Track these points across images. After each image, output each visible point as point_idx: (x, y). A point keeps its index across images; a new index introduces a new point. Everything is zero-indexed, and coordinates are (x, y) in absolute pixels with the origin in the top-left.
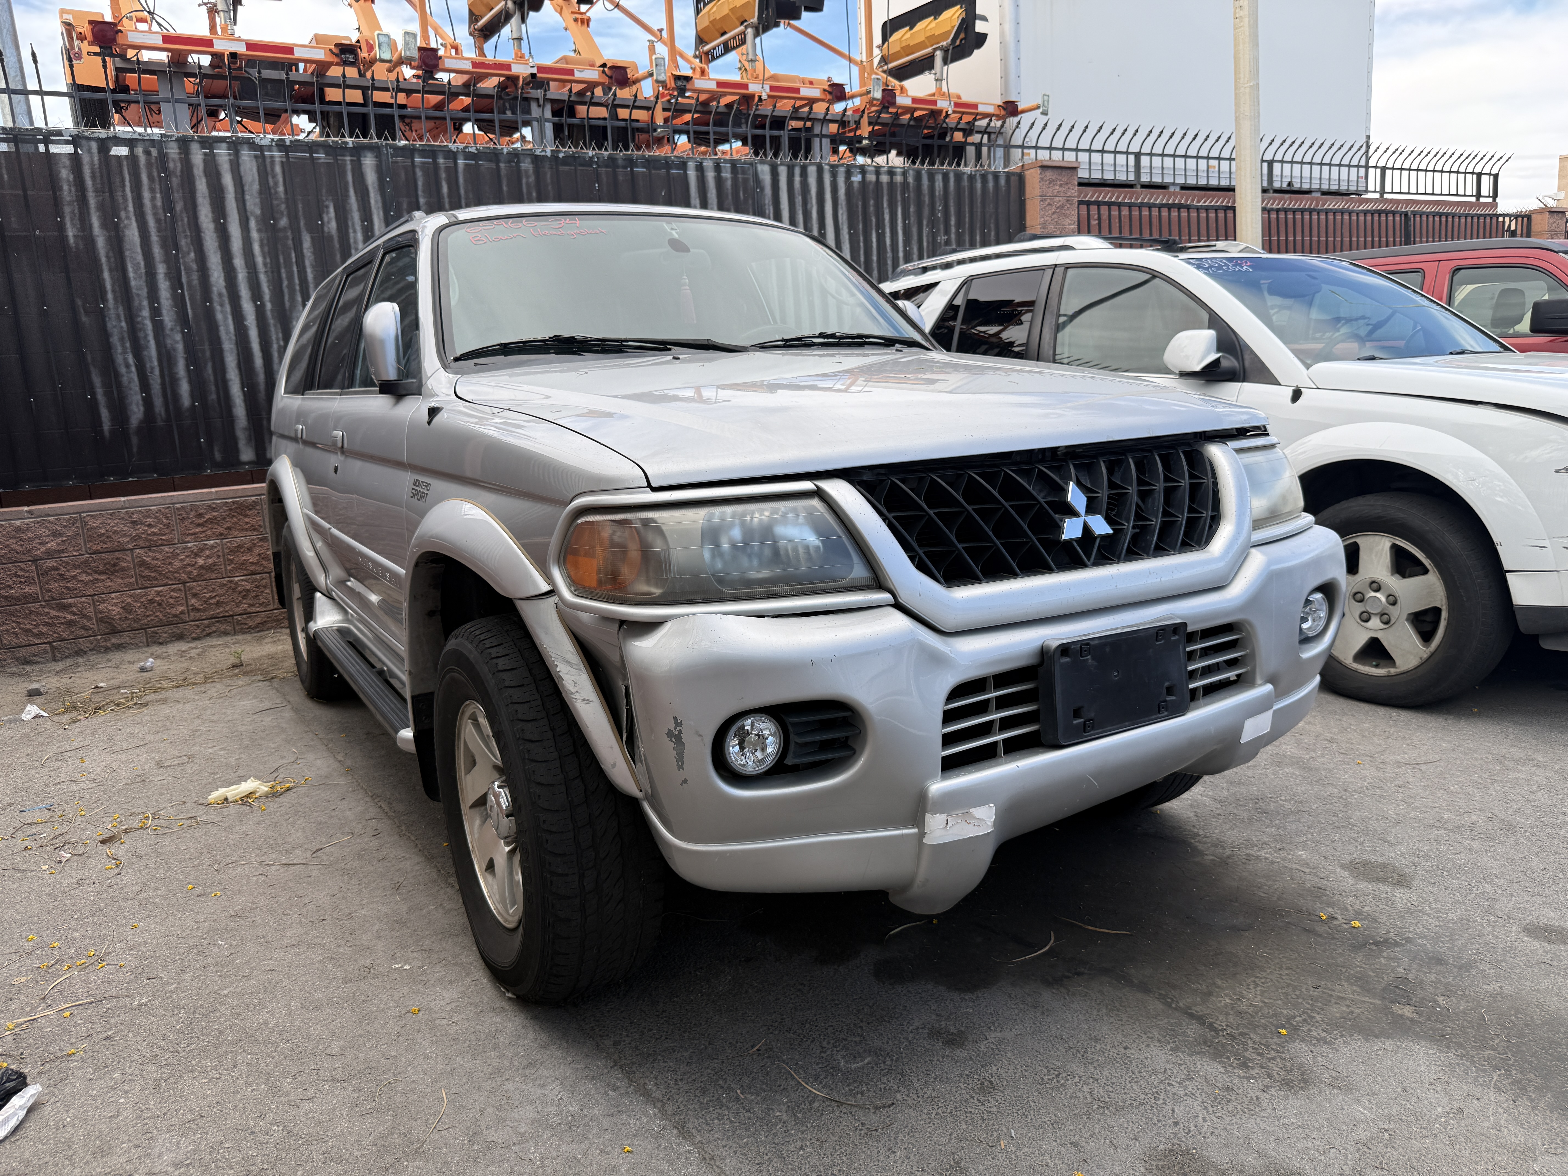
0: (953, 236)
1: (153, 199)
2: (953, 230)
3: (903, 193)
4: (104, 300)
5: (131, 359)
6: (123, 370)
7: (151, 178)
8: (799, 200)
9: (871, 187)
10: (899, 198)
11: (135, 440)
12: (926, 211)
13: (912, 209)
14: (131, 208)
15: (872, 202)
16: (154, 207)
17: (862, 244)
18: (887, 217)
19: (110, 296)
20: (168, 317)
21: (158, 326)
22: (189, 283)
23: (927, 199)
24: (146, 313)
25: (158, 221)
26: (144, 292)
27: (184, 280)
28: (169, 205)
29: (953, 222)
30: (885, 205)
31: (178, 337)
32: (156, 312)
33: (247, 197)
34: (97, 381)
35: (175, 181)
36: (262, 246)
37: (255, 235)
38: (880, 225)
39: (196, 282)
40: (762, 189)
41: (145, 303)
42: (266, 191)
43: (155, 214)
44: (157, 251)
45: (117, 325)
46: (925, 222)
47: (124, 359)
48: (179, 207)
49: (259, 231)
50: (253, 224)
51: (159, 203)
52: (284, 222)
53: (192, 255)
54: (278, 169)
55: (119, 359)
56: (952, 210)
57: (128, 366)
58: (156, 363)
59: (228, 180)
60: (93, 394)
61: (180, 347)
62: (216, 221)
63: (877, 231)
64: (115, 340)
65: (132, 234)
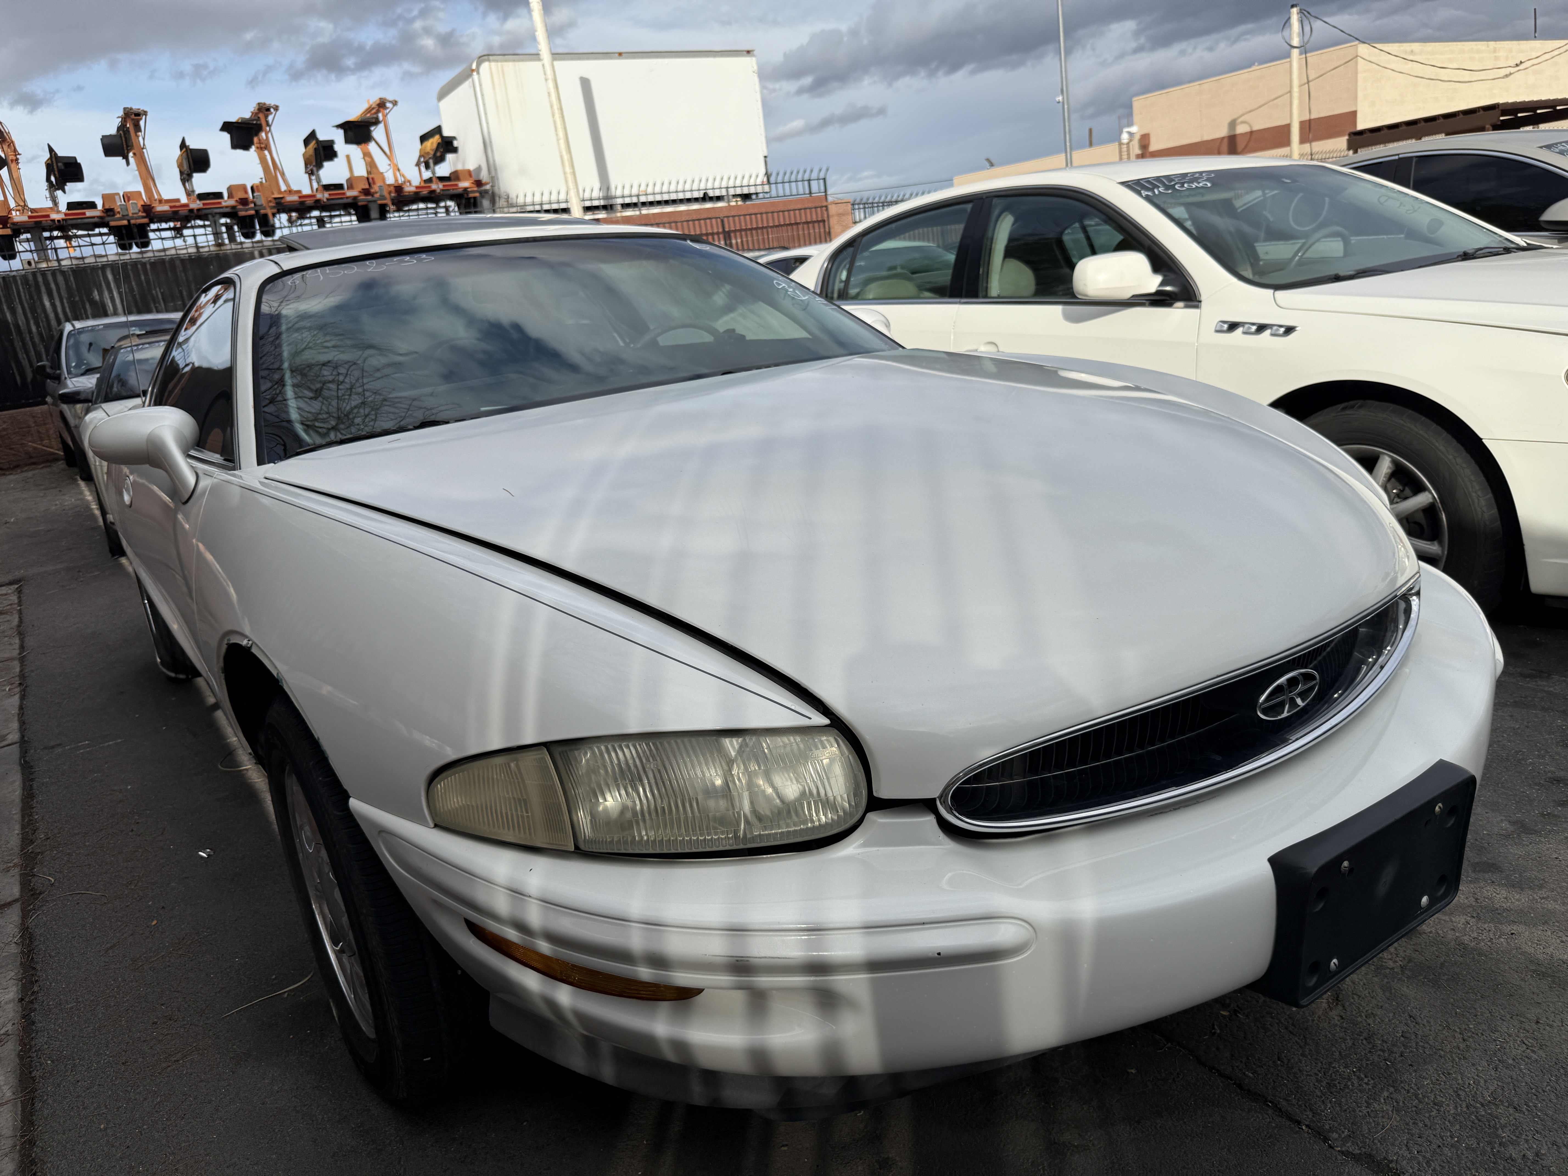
1: (25, 296)
4: (12, 336)
5: (25, 356)
6: (22, 361)
7: (23, 288)
11: (30, 386)
14: (17, 300)
16: (26, 299)
19: (14, 334)
20: (37, 339)
21: (34, 343)
22: (43, 326)
24: (28, 339)
25: (28, 304)
26: (27, 331)
27: (41, 324)
28: (31, 297)
31: (42, 346)
32: (32, 338)
33: (62, 291)
34: (14, 366)
35: (33, 289)
36: (70, 308)
37: (66, 305)
39: (45, 325)
41: (28, 335)
42: (68, 288)
43: (27, 302)
44: (29, 315)
45: (18, 345)
47: (22, 356)
48: (36, 298)
49: (68, 303)
50: (65, 301)
51: (28, 297)
52: (77, 299)
53: (43, 315)
54: (72, 278)
55: (20, 356)
57: (24, 359)
58: (34, 357)
59: (53, 286)
60: (13, 371)
61: (43, 350)
62: (50, 301)
64: (18, 349)
65: (19, 310)
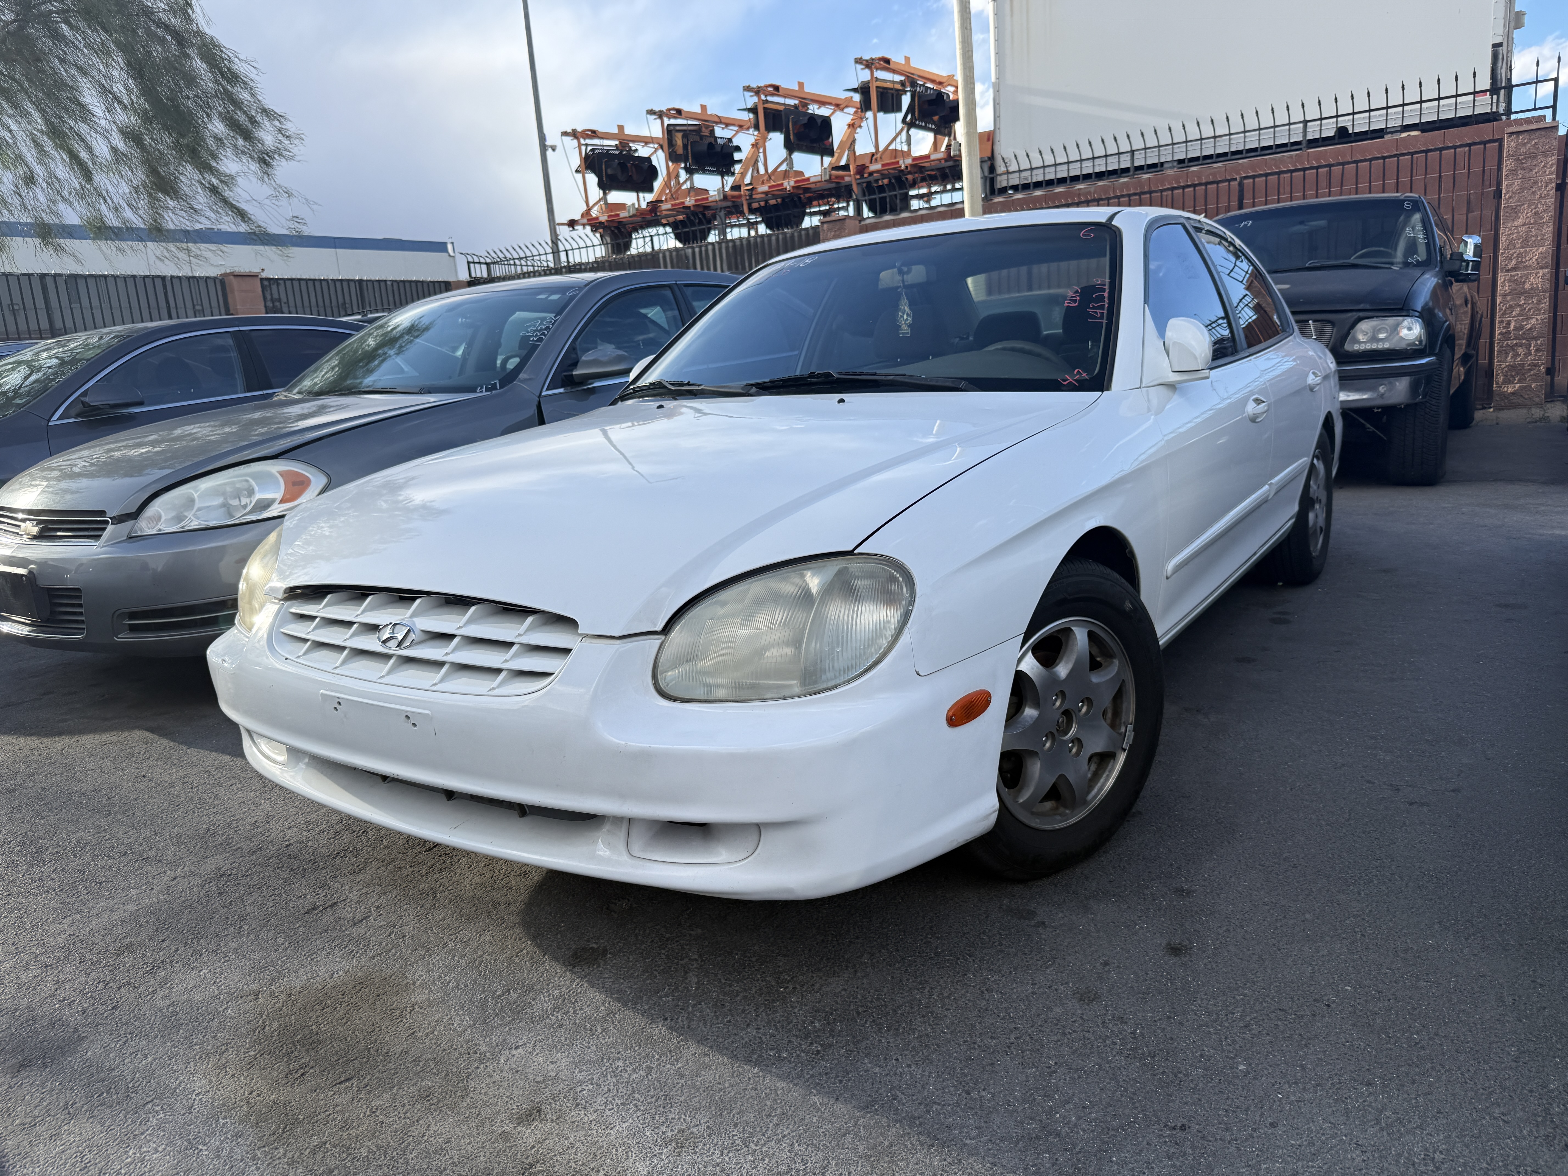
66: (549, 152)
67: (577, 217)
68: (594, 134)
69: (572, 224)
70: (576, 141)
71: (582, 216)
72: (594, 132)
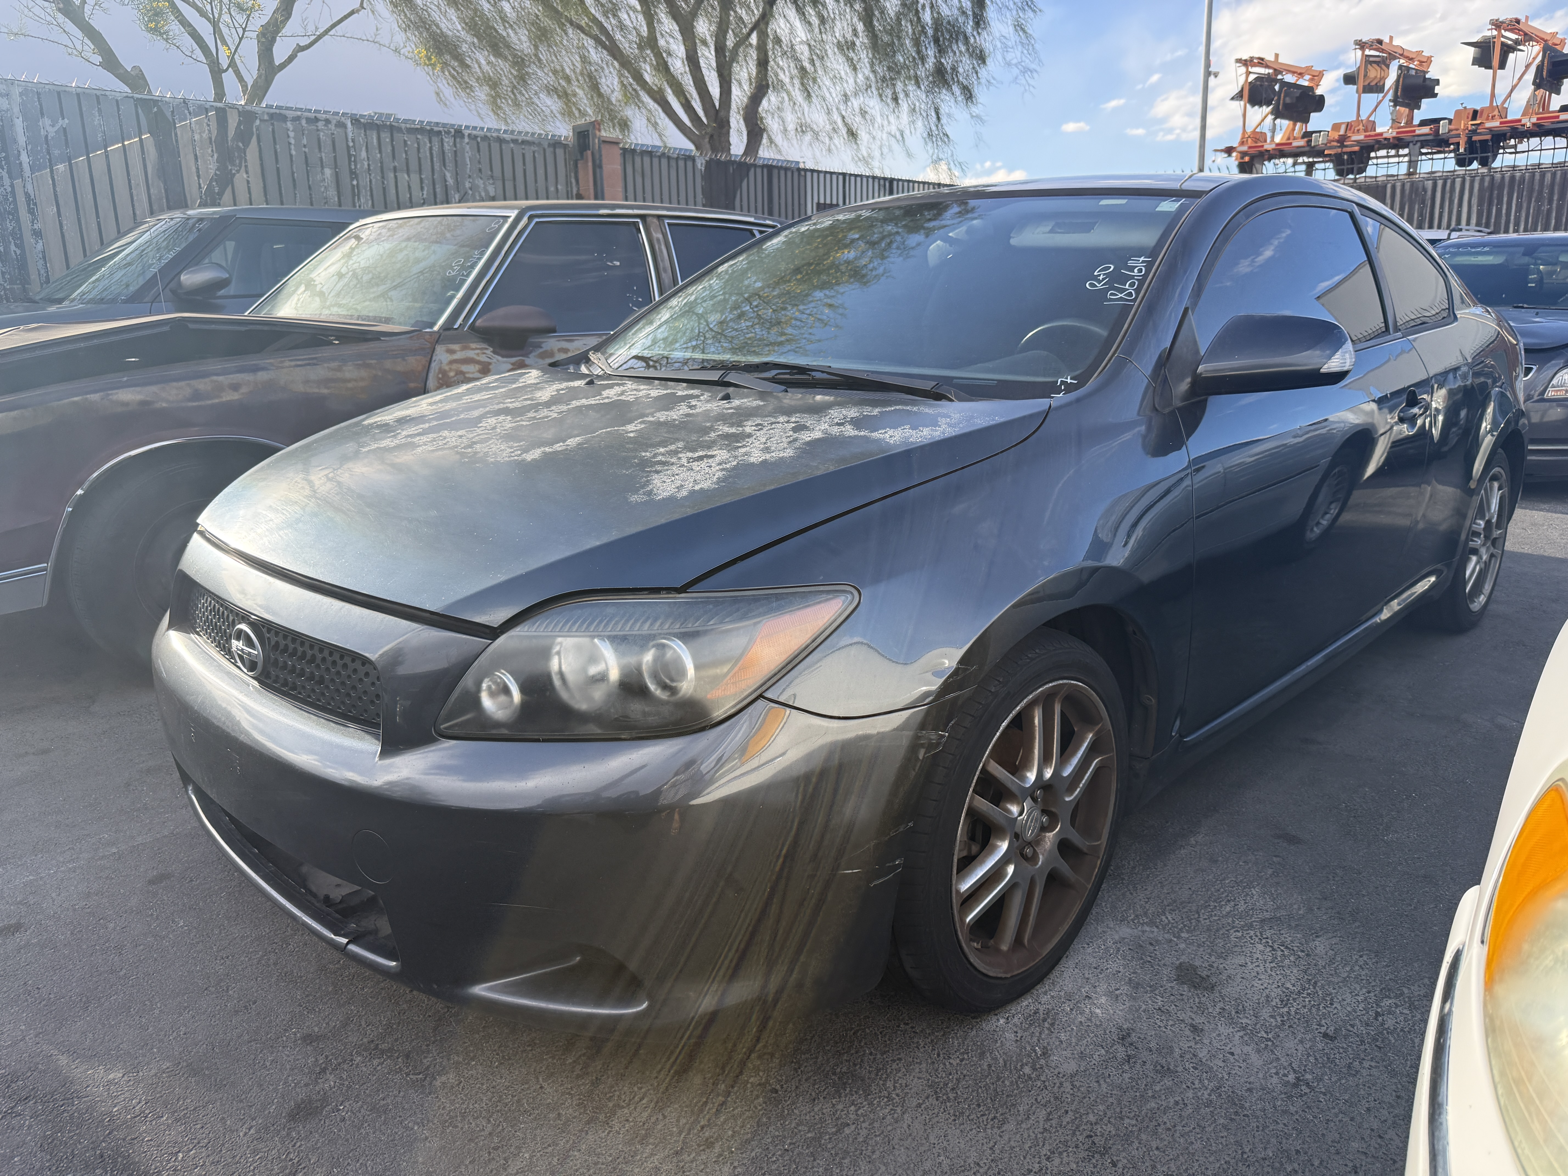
0: (1554, 205)
2: (1555, 202)
3: (1519, 186)
8: (1447, 195)
9: (1497, 185)
10: (1516, 188)
12: (1535, 195)
13: (1525, 193)
15: (1496, 192)
17: (1485, 214)
18: (1505, 199)
23: (1537, 187)
29: (1556, 198)
30: (1505, 192)
38: (1500, 202)
40: (1426, 192)
46: (1533, 200)
56: (1556, 191)
63: (1497, 206)
66: (1212, 79)
67: (1235, 144)
68: (1261, 62)
69: (1229, 151)
70: (1243, 70)
71: (1242, 143)
72: (1262, 59)
